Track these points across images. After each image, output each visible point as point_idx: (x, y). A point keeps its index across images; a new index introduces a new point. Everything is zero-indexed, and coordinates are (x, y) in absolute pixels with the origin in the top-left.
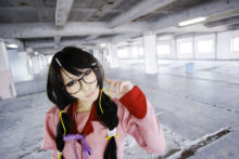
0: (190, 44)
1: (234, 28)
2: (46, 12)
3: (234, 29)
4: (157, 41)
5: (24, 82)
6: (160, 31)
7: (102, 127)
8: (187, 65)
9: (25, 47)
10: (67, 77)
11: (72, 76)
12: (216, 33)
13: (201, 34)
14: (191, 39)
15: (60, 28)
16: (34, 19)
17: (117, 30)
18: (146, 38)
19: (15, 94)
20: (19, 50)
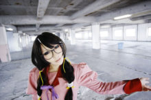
0: (121, 31)
1: (149, 21)
2: (32, 9)
4: (100, 28)
5: (16, 52)
6: (102, 23)
7: (64, 81)
8: (119, 44)
9: (18, 30)
10: (45, 49)
11: (47, 48)
12: (137, 24)
14: (122, 27)
15: (39, 19)
16: (24, 13)
17: (75, 21)
18: (93, 26)
19: (10, 59)
20: (13, 32)
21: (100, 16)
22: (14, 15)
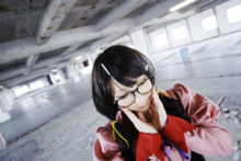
3: (201, 11)
8: (181, 51)
12: (186, 18)
13: (176, 21)
14: (164, 30)
15: (45, 39)
21: (141, 13)
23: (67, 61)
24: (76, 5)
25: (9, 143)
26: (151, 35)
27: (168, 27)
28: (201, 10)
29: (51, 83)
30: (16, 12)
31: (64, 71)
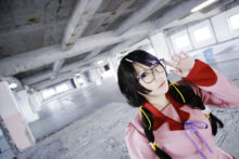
0: (186, 37)
2: (55, 28)
9: (23, 84)
12: (209, 18)
13: (199, 21)
14: (185, 31)
15: (69, 45)
20: (17, 90)
21: (161, 16)
22: (21, 52)
23: (89, 65)
24: (98, 12)
25: (38, 140)
26: (172, 37)
27: (190, 29)
28: (226, 8)
29: (74, 86)
30: (45, 22)
31: (87, 74)
